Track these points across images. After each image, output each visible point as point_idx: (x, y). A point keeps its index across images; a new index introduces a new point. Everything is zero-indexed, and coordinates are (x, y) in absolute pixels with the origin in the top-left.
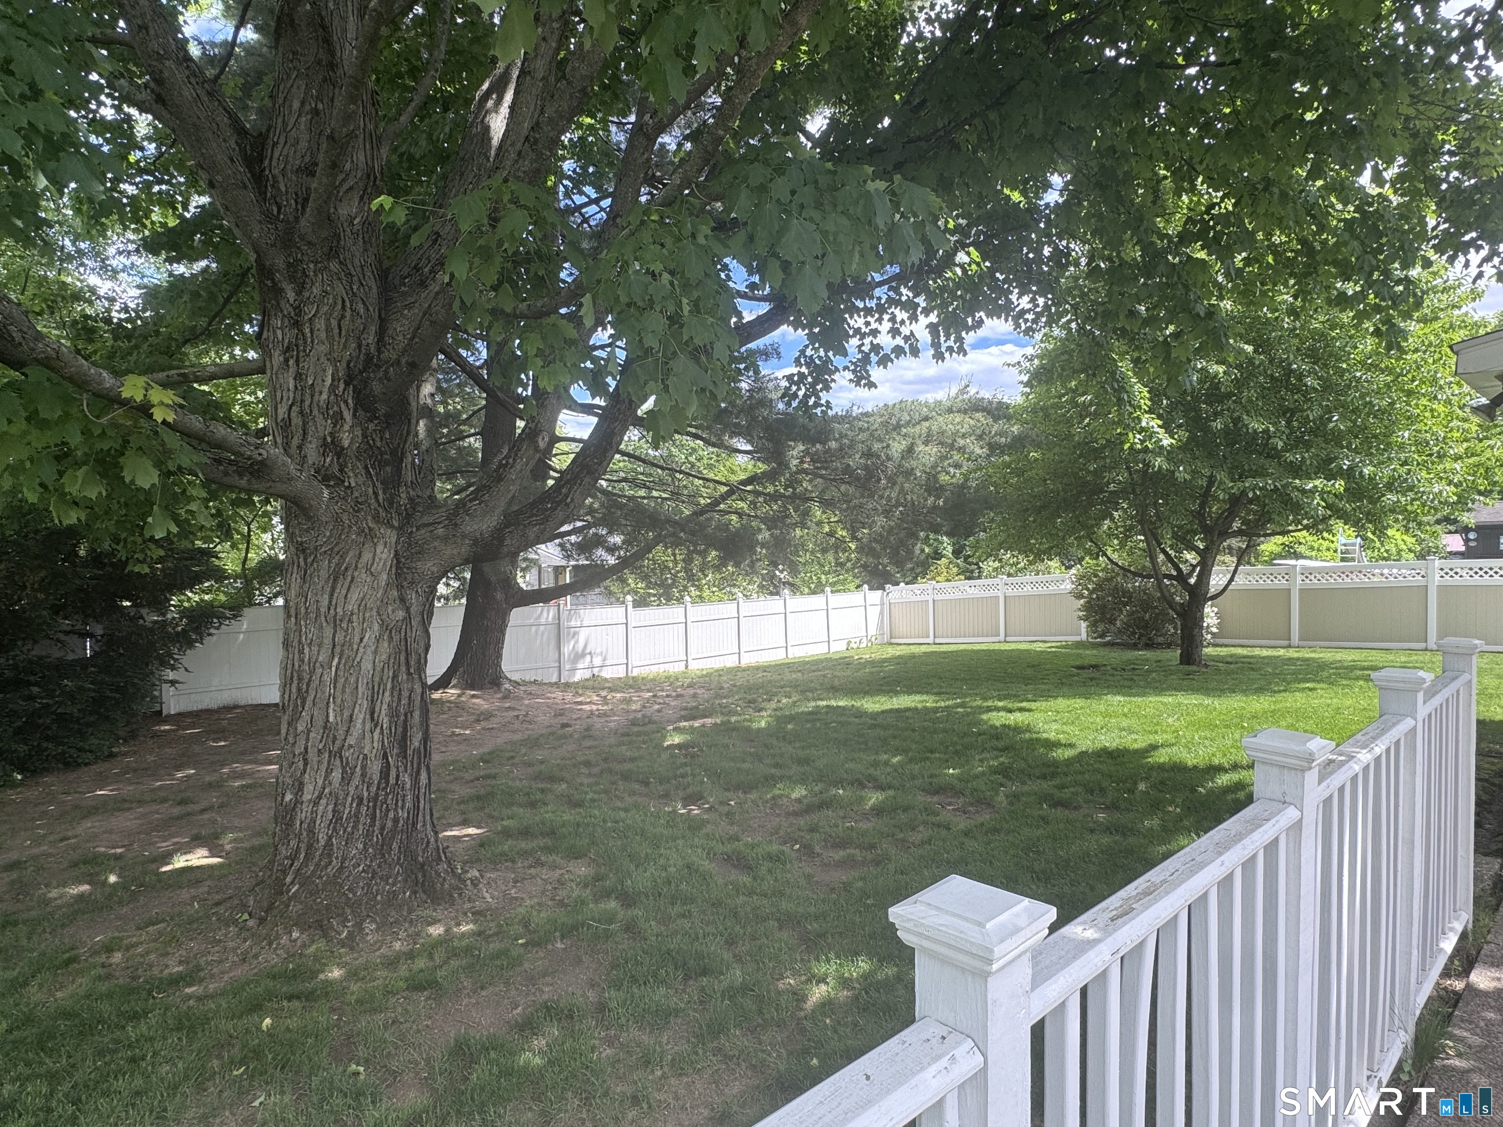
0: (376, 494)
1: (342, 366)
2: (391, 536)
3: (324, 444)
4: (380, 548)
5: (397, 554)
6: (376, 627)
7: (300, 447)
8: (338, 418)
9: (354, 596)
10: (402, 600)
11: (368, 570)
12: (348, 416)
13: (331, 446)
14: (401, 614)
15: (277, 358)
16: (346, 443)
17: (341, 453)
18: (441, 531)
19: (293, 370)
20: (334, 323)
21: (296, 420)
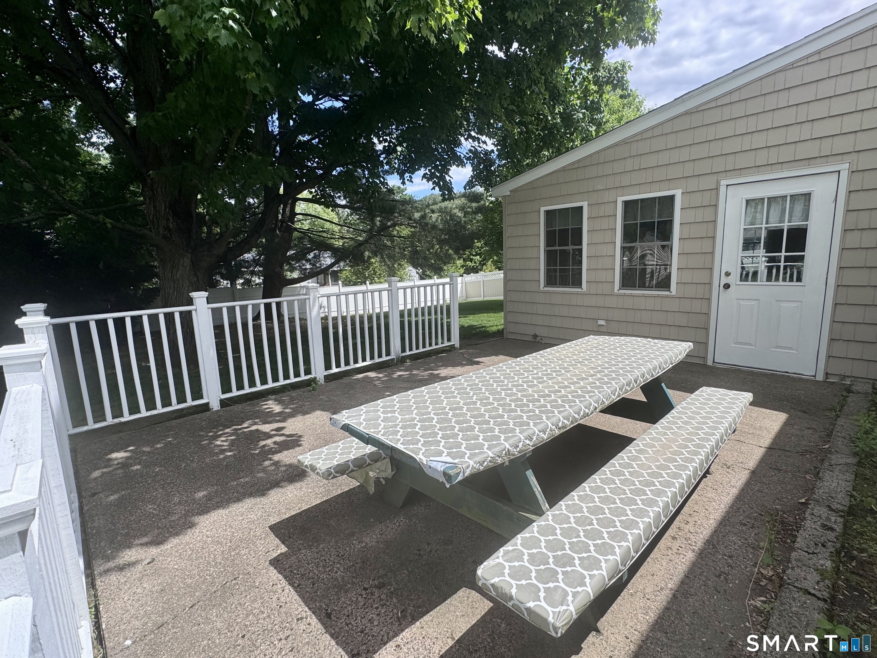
0: (182, 243)
1: (167, 203)
2: (189, 256)
3: (164, 227)
4: (185, 259)
5: (192, 260)
6: (187, 283)
7: (157, 229)
8: (168, 219)
9: (179, 274)
10: (196, 275)
11: (183, 266)
12: (170, 218)
13: (167, 228)
14: (195, 279)
15: (148, 201)
16: (171, 227)
17: (170, 230)
18: (205, 253)
19: (152, 204)
20: (163, 190)
21: (155, 221)
